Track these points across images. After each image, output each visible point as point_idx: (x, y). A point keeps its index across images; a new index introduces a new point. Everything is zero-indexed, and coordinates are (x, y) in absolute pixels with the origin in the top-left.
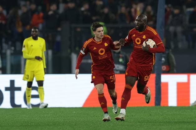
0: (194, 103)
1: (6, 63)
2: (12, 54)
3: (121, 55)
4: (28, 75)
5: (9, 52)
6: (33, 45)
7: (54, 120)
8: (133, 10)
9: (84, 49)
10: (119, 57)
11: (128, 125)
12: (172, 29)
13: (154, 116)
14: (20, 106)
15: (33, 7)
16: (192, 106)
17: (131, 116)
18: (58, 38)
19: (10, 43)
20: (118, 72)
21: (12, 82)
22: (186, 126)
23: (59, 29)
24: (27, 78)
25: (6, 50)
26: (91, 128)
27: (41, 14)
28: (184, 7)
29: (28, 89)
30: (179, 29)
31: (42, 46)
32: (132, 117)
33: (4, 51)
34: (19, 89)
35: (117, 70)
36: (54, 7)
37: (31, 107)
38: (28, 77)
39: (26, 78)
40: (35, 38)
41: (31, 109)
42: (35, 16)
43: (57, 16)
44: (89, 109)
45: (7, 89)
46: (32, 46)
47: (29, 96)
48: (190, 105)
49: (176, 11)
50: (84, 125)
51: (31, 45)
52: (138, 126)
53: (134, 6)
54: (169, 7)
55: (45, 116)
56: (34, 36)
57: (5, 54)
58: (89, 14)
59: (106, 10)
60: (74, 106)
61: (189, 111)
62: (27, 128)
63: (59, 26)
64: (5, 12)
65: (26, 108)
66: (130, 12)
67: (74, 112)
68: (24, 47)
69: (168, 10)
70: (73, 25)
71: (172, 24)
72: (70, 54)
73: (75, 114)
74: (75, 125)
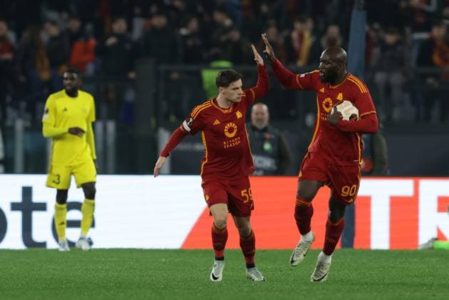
0: (427, 244)
1: (13, 149)
2: (26, 130)
3: (267, 136)
4: (59, 176)
5: (20, 125)
6: (68, 108)
7: (118, 277)
8: (295, 35)
9: (191, 120)
10: (263, 140)
11: (281, 291)
12: (380, 77)
13: (339, 271)
14: (43, 245)
15: (75, 25)
16: (423, 250)
17: (288, 270)
18: (130, 96)
19: (23, 104)
20: (260, 173)
21: (27, 192)
22: (408, 294)
23: (132, 75)
24: (57, 181)
25: (14, 120)
26: (199, 295)
27: (93, 42)
28: (408, 30)
29: (60, 206)
30: (397, 78)
31: (88, 111)
32: (290, 272)
33: (9, 123)
34: (42, 207)
35: (258, 169)
36: (120, 26)
37: (67, 248)
38: (58, 179)
39: (54, 182)
40: (72, 94)
41: (67, 251)
42: (79, 46)
43: (128, 46)
44: (195, 252)
45: (15, 207)
46: (65, 110)
47: (63, 223)
48: (419, 248)
49: (390, 39)
50: (184, 289)
51: (63, 108)
52: (304, 293)
53: (298, 26)
54: (374, 30)
55: (100, 267)
56: (69, 88)
57: (12, 128)
58: (198, 42)
59: (236, 35)
60: (162, 247)
61: (416, 260)
62: (58, 294)
63: (131, 69)
64: (11, 37)
65: (56, 250)
66: (289, 40)
67: (163, 260)
68: (47, 111)
69: (373, 34)
70: (163, 67)
71: (380, 68)
72: (156, 130)
73: (164, 263)
74: (165, 288)
